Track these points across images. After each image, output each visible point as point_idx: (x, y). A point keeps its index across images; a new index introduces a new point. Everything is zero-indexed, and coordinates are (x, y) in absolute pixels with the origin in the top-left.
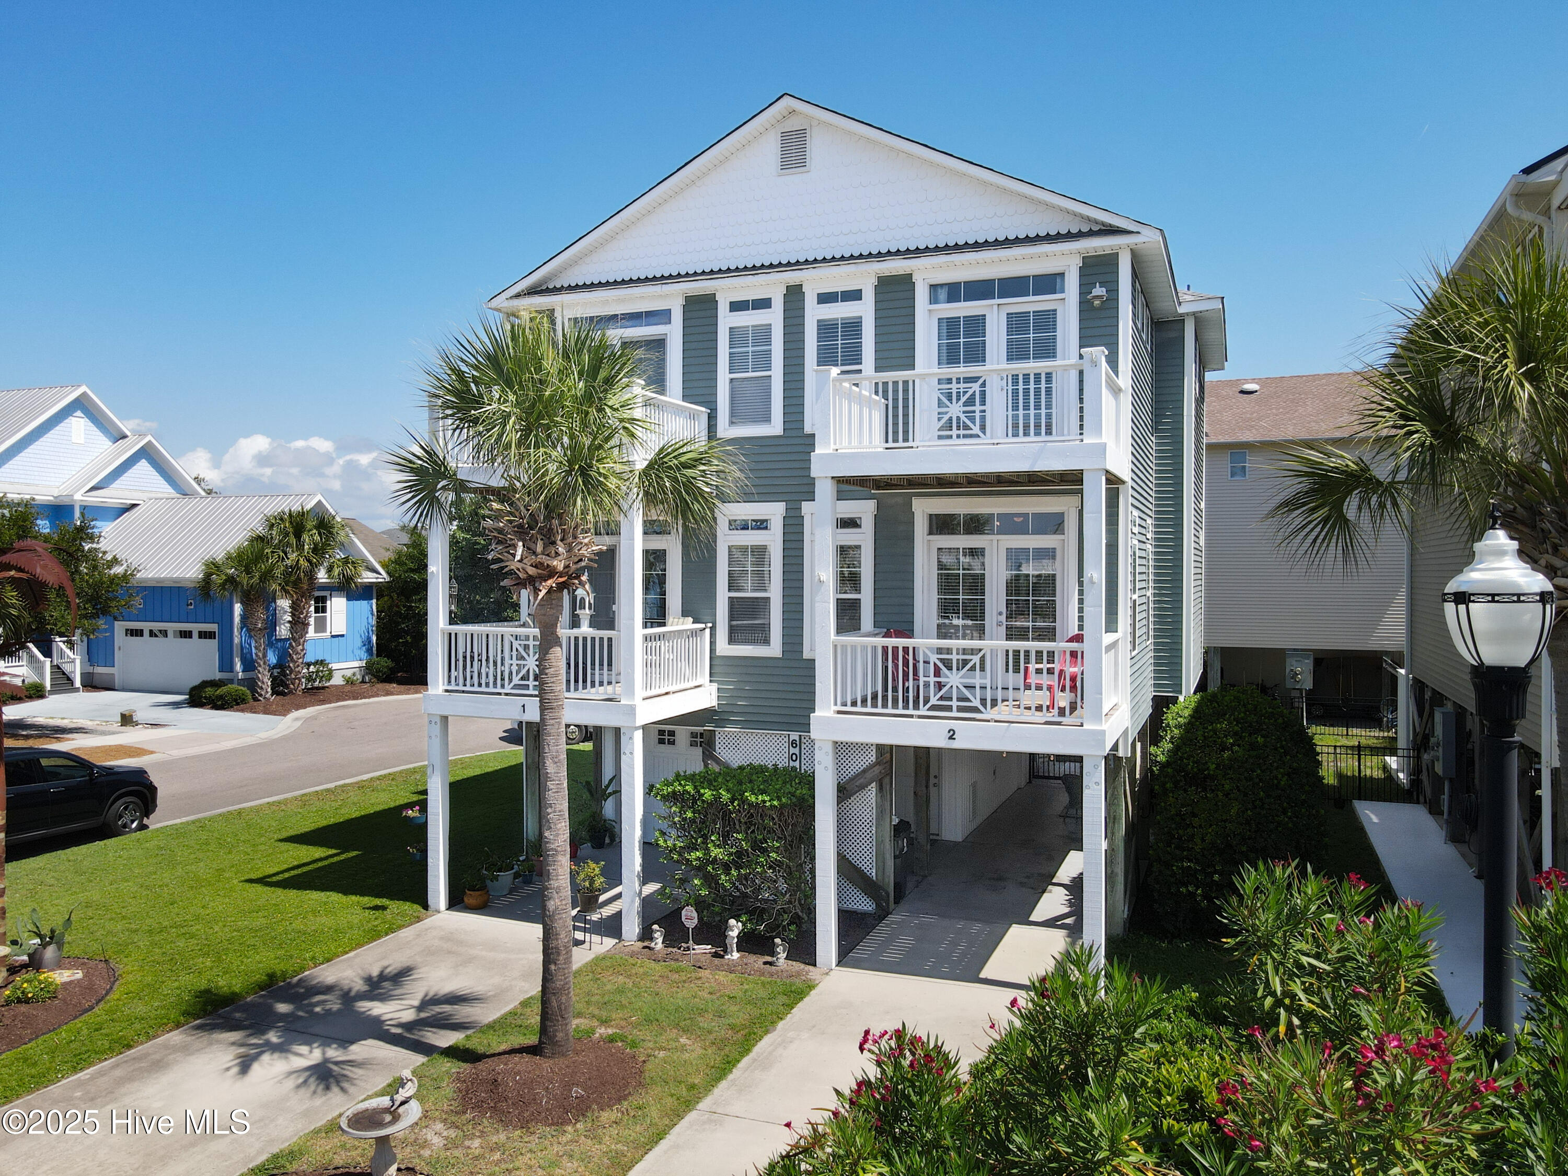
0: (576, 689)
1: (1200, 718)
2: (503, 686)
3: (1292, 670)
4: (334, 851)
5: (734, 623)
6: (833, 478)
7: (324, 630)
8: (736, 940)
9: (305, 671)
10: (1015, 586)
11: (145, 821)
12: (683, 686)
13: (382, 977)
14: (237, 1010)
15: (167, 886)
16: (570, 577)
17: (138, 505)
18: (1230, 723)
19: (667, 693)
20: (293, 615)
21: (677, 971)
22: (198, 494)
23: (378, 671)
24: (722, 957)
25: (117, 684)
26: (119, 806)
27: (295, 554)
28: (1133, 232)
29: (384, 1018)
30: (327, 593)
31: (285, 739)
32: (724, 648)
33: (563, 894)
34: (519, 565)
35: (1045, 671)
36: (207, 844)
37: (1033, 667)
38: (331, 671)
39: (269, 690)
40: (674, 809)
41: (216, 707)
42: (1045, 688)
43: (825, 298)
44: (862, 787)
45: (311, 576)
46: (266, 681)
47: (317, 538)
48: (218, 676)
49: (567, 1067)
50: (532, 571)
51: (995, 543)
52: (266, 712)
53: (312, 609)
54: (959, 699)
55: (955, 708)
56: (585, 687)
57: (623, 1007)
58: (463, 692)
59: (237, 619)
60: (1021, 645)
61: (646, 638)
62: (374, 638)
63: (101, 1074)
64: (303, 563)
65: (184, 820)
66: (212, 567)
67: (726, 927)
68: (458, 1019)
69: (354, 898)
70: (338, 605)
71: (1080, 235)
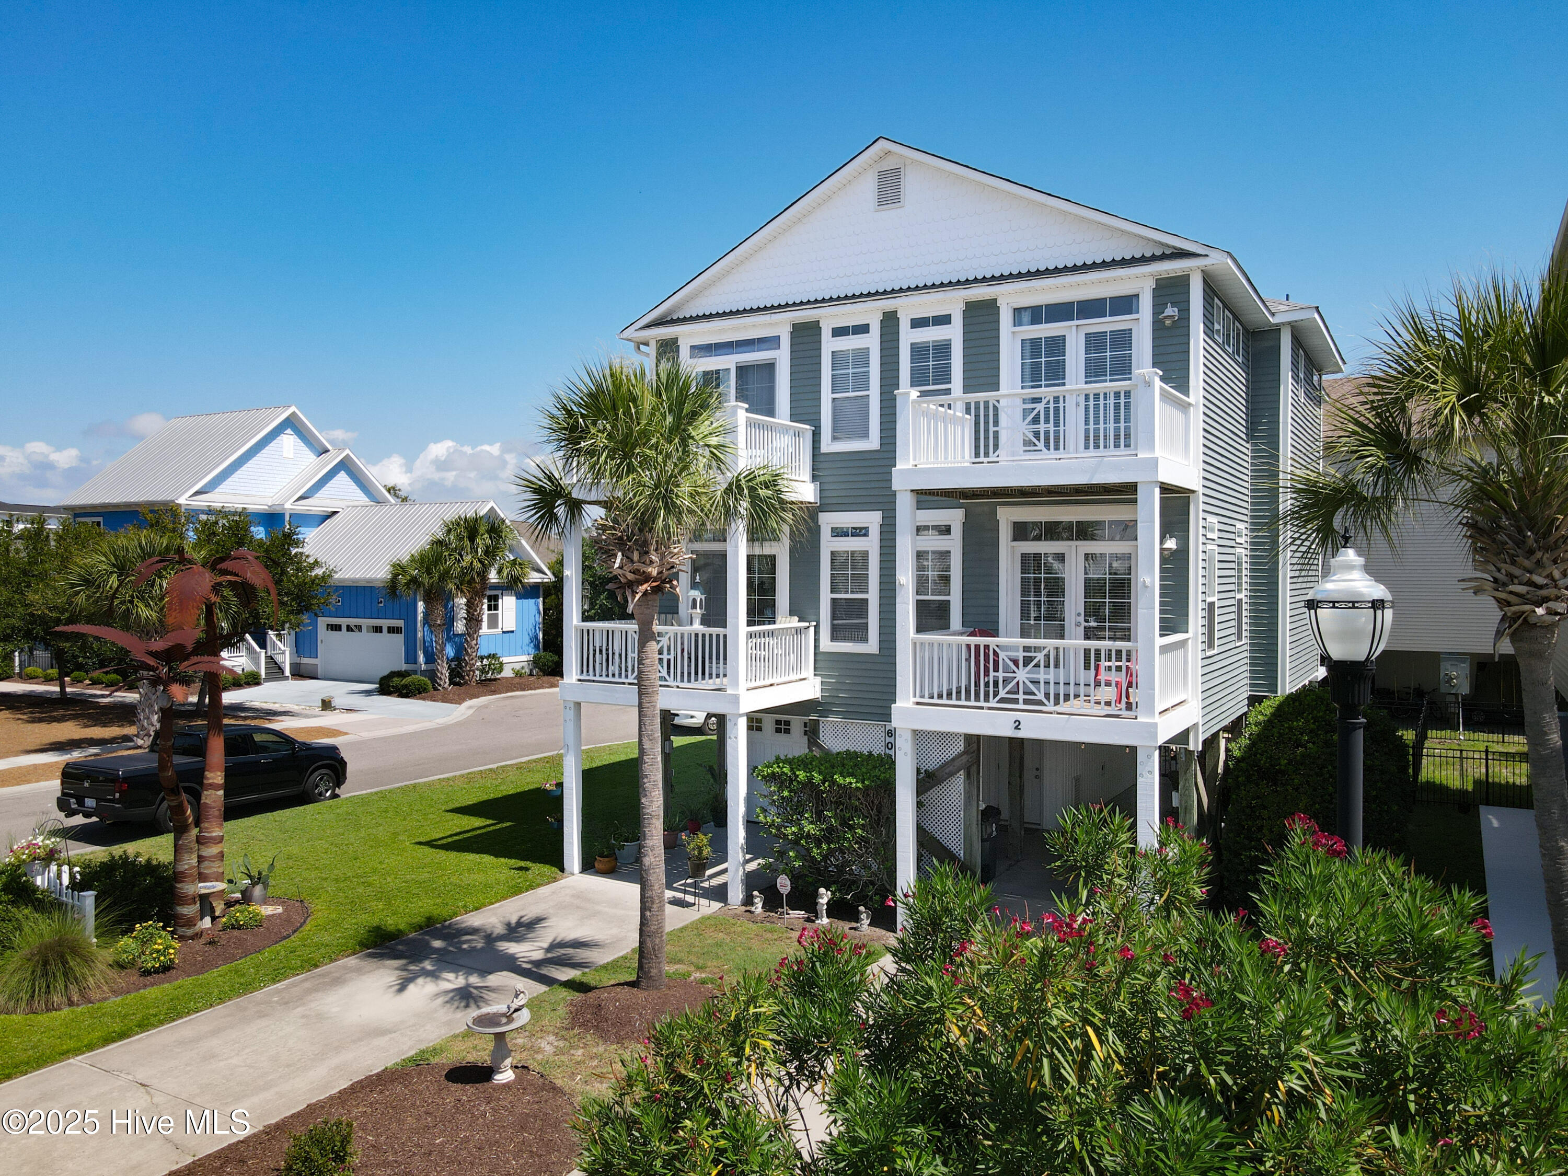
0: (696, 680)
1: (1280, 716)
2: (627, 677)
3: (1447, 674)
4: (491, 822)
5: (836, 622)
6: (912, 491)
7: (496, 626)
8: (825, 907)
9: (479, 664)
10: (1092, 588)
11: (337, 791)
12: (787, 679)
13: (519, 924)
14: (401, 943)
15: (352, 844)
16: (664, 582)
17: (336, 512)
18: (1307, 721)
19: (771, 685)
20: (468, 612)
21: (771, 931)
22: (389, 501)
23: (544, 664)
24: (813, 921)
25: (320, 673)
26: (316, 777)
27: (470, 556)
28: (1201, 255)
29: (517, 956)
30: (498, 592)
31: (459, 724)
32: (827, 645)
33: (656, 852)
34: (620, 571)
35: (1113, 669)
36: (387, 812)
37: (1104, 664)
38: (501, 664)
39: (447, 680)
40: (773, 788)
41: (402, 696)
42: (1113, 684)
43: (918, 323)
44: (952, 774)
45: (483, 575)
46: (444, 672)
47: (489, 542)
48: (404, 667)
49: (659, 998)
50: (631, 576)
51: (1074, 548)
52: (444, 700)
53: (485, 607)
54: (1025, 693)
55: (1021, 701)
56: (703, 679)
57: (718, 957)
58: (594, 681)
59: (420, 617)
60: (1093, 644)
61: (751, 635)
62: (541, 636)
63: (294, 985)
64: (476, 564)
65: (369, 791)
66: (399, 569)
67: (816, 895)
68: (578, 960)
69: (503, 860)
70: (508, 603)
71: (1154, 258)
